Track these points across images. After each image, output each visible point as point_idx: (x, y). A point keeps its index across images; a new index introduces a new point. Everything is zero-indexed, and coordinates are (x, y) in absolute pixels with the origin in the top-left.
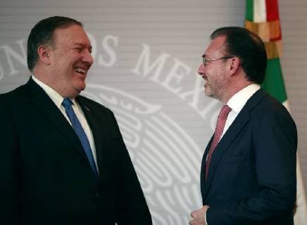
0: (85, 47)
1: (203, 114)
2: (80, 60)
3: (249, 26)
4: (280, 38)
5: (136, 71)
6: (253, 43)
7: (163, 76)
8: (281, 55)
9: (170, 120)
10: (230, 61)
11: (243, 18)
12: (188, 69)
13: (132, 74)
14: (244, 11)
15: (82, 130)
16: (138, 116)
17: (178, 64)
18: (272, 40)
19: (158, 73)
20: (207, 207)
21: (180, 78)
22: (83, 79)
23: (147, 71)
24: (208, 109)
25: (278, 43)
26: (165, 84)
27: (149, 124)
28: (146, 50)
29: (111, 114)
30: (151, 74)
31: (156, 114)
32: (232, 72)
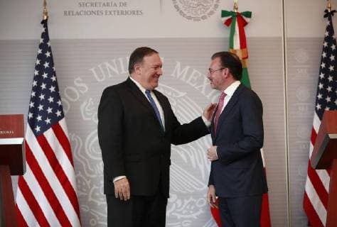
0: (159, 66)
1: (208, 96)
2: (156, 73)
3: (231, 51)
4: (247, 57)
5: (173, 75)
6: (235, 59)
7: (187, 77)
8: (248, 66)
9: (190, 100)
10: (224, 70)
11: (228, 47)
12: (200, 74)
13: (172, 77)
14: (228, 43)
15: (157, 109)
16: (174, 98)
17: (195, 71)
18: (244, 59)
19: (184, 76)
20: (216, 147)
21: (196, 78)
22: (157, 82)
23: (179, 74)
24: (210, 94)
25: (246, 60)
26: (188, 82)
27: (180, 102)
28: (179, 64)
29: (167, 99)
30: (181, 76)
31: (184, 97)
32: (226, 76)
